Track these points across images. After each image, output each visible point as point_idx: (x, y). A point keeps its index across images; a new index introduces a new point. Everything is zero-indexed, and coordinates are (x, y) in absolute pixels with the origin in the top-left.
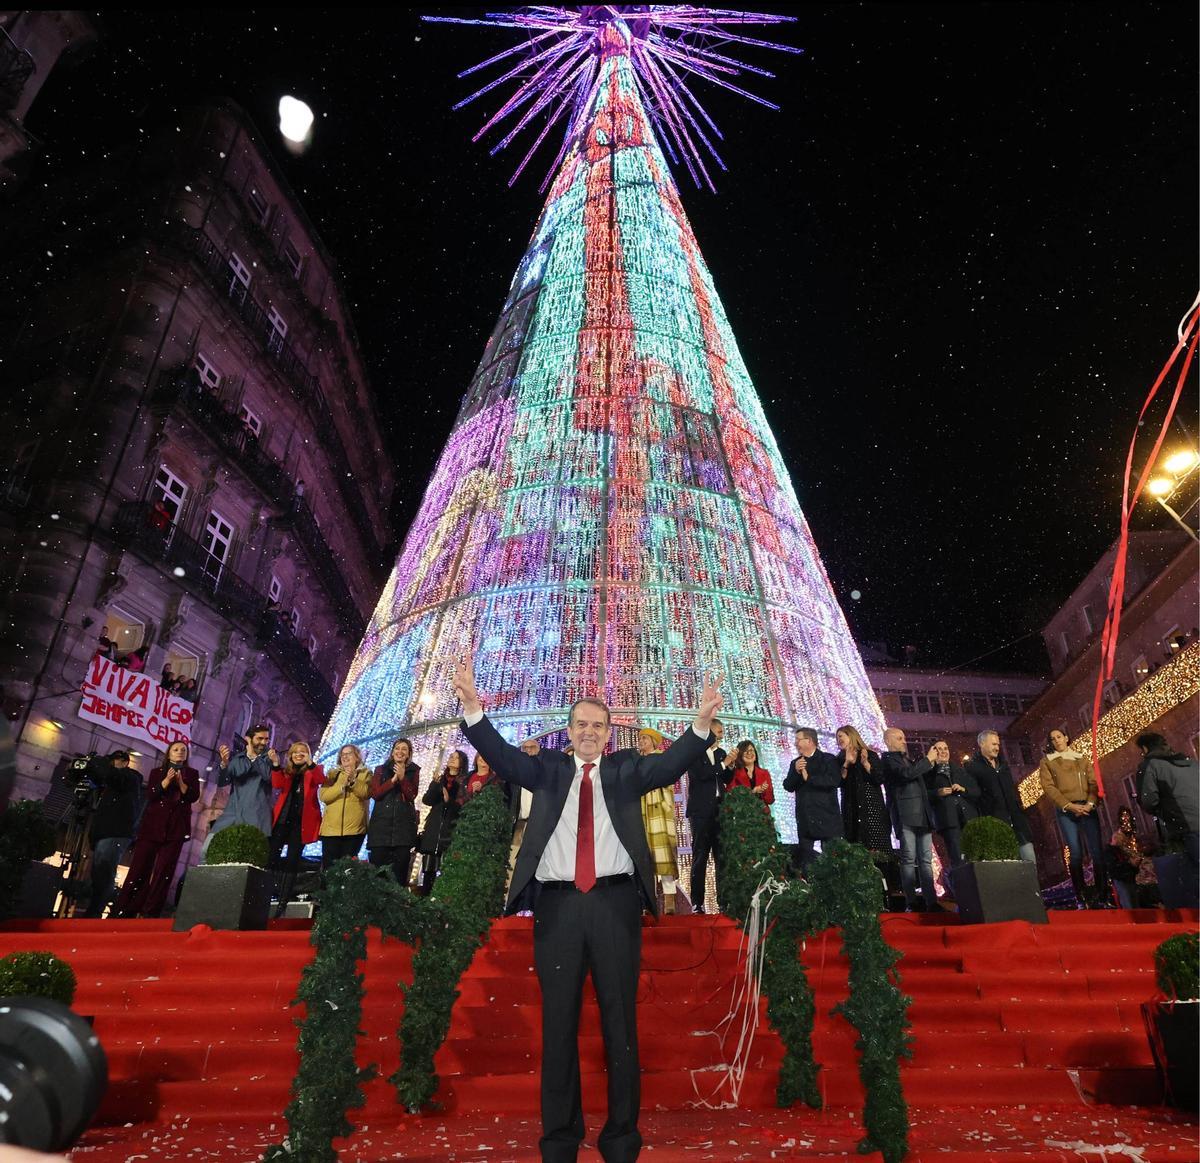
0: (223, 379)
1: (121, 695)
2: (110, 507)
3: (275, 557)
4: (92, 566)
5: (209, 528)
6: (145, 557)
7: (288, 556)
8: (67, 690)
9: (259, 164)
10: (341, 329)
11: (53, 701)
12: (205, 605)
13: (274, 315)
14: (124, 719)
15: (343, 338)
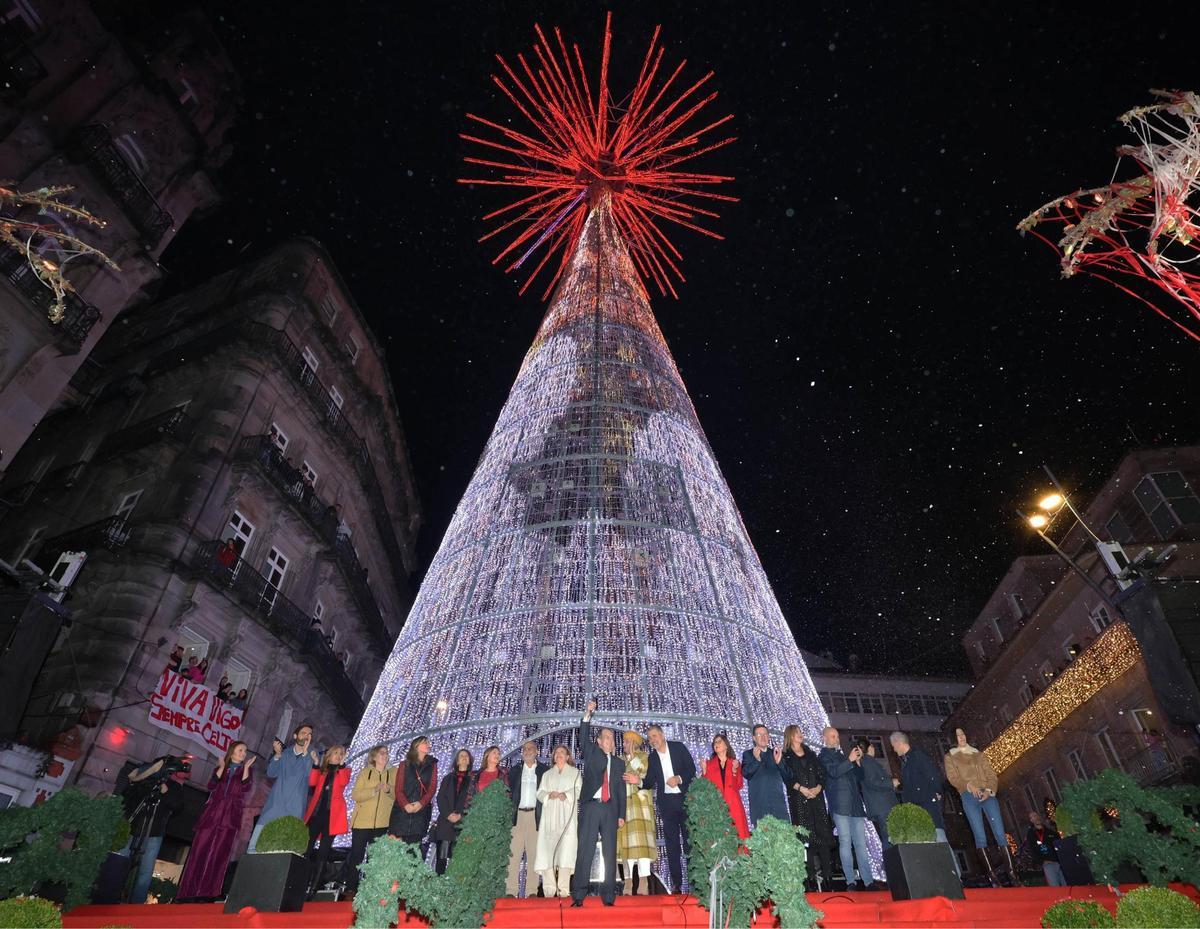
0: (290, 444)
1: (183, 704)
2: (193, 545)
3: (321, 584)
4: (172, 593)
5: (270, 561)
6: (213, 584)
7: (331, 583)
8: (138, 700)
9: (331, 281)
10: (384, 401)
11: (127, 710)
12: (260, 625)
13: (333, 393)
14: (184, 725)
15: (386, 408)
